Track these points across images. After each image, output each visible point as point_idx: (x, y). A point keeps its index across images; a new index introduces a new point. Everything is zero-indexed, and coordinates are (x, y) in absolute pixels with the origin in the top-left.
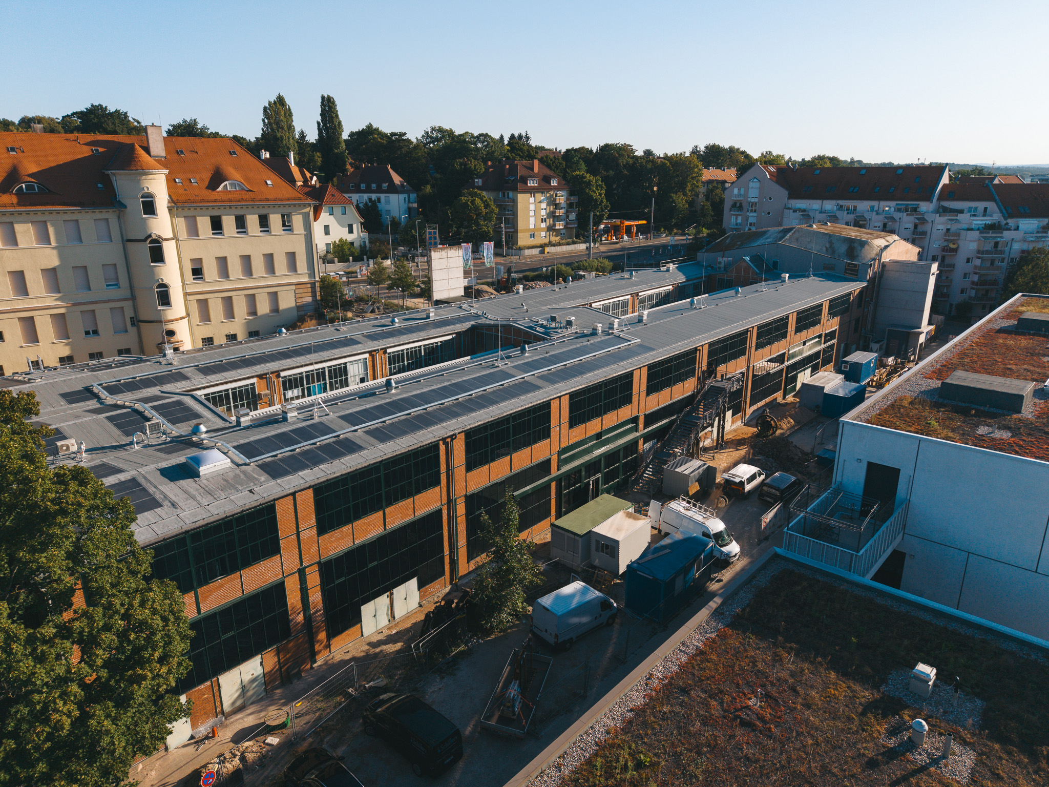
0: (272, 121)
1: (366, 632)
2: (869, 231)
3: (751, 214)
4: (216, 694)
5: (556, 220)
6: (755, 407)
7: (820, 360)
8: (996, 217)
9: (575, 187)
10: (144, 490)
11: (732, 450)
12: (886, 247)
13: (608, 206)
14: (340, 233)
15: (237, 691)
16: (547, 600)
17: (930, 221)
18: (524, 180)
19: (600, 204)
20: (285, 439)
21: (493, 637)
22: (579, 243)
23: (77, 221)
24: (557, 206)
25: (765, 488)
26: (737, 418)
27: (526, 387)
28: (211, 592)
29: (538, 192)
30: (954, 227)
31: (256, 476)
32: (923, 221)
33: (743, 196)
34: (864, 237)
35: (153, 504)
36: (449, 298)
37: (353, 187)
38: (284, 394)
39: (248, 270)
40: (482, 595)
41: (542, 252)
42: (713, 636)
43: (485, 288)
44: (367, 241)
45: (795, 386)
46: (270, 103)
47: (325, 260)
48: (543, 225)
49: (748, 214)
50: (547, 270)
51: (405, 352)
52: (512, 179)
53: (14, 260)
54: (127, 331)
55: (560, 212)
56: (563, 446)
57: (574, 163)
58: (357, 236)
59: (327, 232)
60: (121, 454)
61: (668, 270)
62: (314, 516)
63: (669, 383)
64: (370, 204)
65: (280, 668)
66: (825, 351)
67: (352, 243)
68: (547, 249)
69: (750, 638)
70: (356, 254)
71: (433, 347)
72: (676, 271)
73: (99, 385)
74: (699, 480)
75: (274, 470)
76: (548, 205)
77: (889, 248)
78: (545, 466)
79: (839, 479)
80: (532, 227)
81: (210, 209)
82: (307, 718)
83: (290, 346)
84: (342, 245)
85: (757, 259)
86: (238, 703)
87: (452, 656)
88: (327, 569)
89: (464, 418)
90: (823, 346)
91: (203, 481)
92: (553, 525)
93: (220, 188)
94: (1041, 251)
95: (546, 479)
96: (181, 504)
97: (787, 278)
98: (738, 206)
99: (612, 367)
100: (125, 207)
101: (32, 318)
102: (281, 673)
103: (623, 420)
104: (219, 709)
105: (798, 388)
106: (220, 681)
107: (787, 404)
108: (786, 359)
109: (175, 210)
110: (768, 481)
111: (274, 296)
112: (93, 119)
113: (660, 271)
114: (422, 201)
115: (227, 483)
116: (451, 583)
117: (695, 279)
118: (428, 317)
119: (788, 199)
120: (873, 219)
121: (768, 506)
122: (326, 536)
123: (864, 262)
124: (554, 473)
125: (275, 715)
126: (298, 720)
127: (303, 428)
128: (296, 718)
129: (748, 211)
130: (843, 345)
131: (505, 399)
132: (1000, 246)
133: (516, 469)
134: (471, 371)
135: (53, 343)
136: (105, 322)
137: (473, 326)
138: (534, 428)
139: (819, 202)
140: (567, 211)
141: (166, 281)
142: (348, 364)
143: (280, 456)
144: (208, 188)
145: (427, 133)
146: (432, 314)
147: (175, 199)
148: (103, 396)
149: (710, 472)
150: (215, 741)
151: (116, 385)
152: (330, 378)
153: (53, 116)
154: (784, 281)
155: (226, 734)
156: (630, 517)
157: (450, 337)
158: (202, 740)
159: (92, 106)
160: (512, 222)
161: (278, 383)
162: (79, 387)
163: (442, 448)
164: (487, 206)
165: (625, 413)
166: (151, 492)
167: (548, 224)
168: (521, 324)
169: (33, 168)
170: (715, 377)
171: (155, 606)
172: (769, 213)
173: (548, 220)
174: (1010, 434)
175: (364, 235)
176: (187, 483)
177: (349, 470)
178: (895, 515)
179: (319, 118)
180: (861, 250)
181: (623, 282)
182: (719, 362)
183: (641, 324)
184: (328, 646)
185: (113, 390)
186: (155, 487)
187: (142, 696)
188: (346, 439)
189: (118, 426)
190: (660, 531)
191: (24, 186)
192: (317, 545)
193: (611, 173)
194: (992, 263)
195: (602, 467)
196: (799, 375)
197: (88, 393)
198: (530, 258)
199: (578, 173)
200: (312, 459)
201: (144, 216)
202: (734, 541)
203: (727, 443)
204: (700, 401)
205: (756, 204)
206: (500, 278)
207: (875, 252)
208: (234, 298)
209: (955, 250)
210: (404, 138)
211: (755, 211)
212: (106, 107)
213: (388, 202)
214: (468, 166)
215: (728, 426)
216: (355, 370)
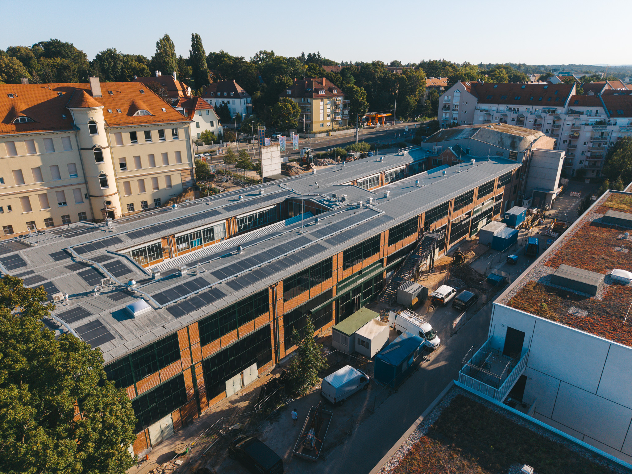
0: (162, 51)
1: (229, 394)
2: (525, 129)
3: (455, 112)
4: (147, 436)
5: (336, 114)
6: (453, 244)
7: (492, 213)
8: (603, 117)
9: (348, 94)
10: (104, 327)
11: (438, 273)
12: (535, 140)
13: (368, 106)
14: (205, 127)
15: (158, 433)
16: (329, 379)
17: (563, 119)
18: (317, 91)
19: (363, 105)
20: (181, 290)
21: (300, 397)
22: (350, 129)
23: (51, 138)
24: (337, 106)
25: (456, 300)
26: (442, 252)
27: (318, 248)
28: (143, 383)
29: (325, 98)
30: (577, 123)
31: (166, 316)
32: (559, 118)
33: (450, 100)
34: (521, 134)
35: (109, 337)
36: (272, 176)
37: (212, 94)
38: (178, 247)
39: (153, 163)
40: (294, 376)
41: (328, 135)
42: (418, 441)
43: (294, 164)
44: (222, 131)
45: (477, 229)
46: (160, 40)
47: (197, 144)
48: (329, 118)
49: (453, 112)
50: (331, 150)
51: (247, 217)
52: (309, 90)
53: (16, 163)
54: (83, 202)
55: (339, 110)
56: (339, 280)
57: (347, 77)
58: (216, 128)
59: (198, 126)
60: (88, 299)
61: (403, 155)
62: (199, 337)
63: (401, 238)
64: (223, 105)
65: (182, 419)
66: (495, 206)
67: (213, 133)
68: (331, 133)
69: (437, 444)
70: (216, 140)
71: (263, 213)
72: (408, 155)
73: (71, 248)
74: (418, 296)
75: (176, 312)
76: (332, 106)
77: (536, 142)
78: (329, 294)
79: (492, 334)
80: (322, 119)
81: (130, 128)
82: (198, 448)
83: (181, 217)
84: (207, 134)
85: (457, 148)
86: (159, 440)
87: (277, 410)
88: (207, 364)
89: (283, 271)
90: (494, 204)
91: (136, 320)
92: (333, 329)
93: (135, 115)
94: (629, 138)
95: (330, 300)
96: (125, 337)
97: (474, 162)
98: (447, 107)
99: (368, 232)
100: (79, 129)
101: (28, 197)
102: (182, 422)
103: (374, 262)
104: (149, 444)
105: (478, 231)
106: (149, 430)
107: (472, 241)
108: (472, 214)
109: (109, 130)
110: (457, 297)
111: (169, 178)
112: (52, 48)
113: (398, 155)
114: (254, 102)
115: (150, 322)
116: (276, 363)
117: (419, 160)
118: (260, 194)
119: (478, 103)
120: (529, 117)
121: (458, 312)
122: (206, 346)
123: (521, 151)
124: (335, 296)
125: (180, 447)
126: (193, 449)
127: (191, 281)
128: (192, 448)
129: (453, 110)
130: (506, 202)
131: (306, 257)
132: (604, 135)
133: (312, 297)
134: (287, 237)
135: (41, 211)
136: (70, 197)
137: (287, 199)
138: (323, 272)
139: (497, 105)
140: (343, 109)
141: (105, 173)
142: (214, 227)
143: (178, 302)
144: (127, 115)
145: (257, 55)
146: (262, 192)
147: (108, 123)
148: (74, 256)
149: (424, 291)
150: (148, 462)
151: (81, 247)
152: (204, 235)
153: (27, 46)
154: (472, 164)
155: (153, 458)
156: (377, 324)
157: (273, 207)
158: (141, 462)
159: (51, 40)
160: (310, 117)
161: (174, 241)
162: (60, 250)
163: (270, 290)
164: (294, 108)
165: (376, 257)
166: (108, 329)
167: (331, 118)
168: (315, 200)
169: (24, 107)
170: (429, 231)
171: (117, 414)
172: (466, 112)
173: (331, 115)
174: (587, 313)
175: (221, 127)
176: (127, 322)
177: (218, 310)
178: (521, 360)
179: (191, 49)
180: (519, 143)
181: (376, 164)
182: (431, 222)
183: (386, 199)
184: (208, 405)
185: (80, 251)
186: (110, 325)
187: (113, 465)
188: (216, 289)
189: (85, 279)
190: (395, 329)
191: (19, 119)
192: (200, 352)
193: (370, 83)
194: (599, 146)
195: (362, 290)
196: (479, 223)
197: (65, 254)
198: (321, 139)
199: (349, 85)
200: (196, 304)
201: (91, 135)
202: (437, 336)
203: (435, 268)
204: (420, 246)
205: (458, 106)
206: (302, 157)
207: (527, 144)
208: (145, 180)
209: (577, 137)
210: (243, 60)
211: (457, 110)
212: (60, 41)
213: (234, 104)
214: (283, 81)
215: (436, 257)
216: (219, 232)
